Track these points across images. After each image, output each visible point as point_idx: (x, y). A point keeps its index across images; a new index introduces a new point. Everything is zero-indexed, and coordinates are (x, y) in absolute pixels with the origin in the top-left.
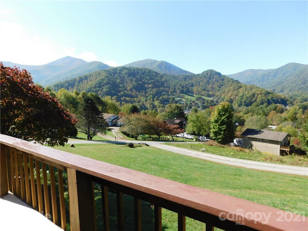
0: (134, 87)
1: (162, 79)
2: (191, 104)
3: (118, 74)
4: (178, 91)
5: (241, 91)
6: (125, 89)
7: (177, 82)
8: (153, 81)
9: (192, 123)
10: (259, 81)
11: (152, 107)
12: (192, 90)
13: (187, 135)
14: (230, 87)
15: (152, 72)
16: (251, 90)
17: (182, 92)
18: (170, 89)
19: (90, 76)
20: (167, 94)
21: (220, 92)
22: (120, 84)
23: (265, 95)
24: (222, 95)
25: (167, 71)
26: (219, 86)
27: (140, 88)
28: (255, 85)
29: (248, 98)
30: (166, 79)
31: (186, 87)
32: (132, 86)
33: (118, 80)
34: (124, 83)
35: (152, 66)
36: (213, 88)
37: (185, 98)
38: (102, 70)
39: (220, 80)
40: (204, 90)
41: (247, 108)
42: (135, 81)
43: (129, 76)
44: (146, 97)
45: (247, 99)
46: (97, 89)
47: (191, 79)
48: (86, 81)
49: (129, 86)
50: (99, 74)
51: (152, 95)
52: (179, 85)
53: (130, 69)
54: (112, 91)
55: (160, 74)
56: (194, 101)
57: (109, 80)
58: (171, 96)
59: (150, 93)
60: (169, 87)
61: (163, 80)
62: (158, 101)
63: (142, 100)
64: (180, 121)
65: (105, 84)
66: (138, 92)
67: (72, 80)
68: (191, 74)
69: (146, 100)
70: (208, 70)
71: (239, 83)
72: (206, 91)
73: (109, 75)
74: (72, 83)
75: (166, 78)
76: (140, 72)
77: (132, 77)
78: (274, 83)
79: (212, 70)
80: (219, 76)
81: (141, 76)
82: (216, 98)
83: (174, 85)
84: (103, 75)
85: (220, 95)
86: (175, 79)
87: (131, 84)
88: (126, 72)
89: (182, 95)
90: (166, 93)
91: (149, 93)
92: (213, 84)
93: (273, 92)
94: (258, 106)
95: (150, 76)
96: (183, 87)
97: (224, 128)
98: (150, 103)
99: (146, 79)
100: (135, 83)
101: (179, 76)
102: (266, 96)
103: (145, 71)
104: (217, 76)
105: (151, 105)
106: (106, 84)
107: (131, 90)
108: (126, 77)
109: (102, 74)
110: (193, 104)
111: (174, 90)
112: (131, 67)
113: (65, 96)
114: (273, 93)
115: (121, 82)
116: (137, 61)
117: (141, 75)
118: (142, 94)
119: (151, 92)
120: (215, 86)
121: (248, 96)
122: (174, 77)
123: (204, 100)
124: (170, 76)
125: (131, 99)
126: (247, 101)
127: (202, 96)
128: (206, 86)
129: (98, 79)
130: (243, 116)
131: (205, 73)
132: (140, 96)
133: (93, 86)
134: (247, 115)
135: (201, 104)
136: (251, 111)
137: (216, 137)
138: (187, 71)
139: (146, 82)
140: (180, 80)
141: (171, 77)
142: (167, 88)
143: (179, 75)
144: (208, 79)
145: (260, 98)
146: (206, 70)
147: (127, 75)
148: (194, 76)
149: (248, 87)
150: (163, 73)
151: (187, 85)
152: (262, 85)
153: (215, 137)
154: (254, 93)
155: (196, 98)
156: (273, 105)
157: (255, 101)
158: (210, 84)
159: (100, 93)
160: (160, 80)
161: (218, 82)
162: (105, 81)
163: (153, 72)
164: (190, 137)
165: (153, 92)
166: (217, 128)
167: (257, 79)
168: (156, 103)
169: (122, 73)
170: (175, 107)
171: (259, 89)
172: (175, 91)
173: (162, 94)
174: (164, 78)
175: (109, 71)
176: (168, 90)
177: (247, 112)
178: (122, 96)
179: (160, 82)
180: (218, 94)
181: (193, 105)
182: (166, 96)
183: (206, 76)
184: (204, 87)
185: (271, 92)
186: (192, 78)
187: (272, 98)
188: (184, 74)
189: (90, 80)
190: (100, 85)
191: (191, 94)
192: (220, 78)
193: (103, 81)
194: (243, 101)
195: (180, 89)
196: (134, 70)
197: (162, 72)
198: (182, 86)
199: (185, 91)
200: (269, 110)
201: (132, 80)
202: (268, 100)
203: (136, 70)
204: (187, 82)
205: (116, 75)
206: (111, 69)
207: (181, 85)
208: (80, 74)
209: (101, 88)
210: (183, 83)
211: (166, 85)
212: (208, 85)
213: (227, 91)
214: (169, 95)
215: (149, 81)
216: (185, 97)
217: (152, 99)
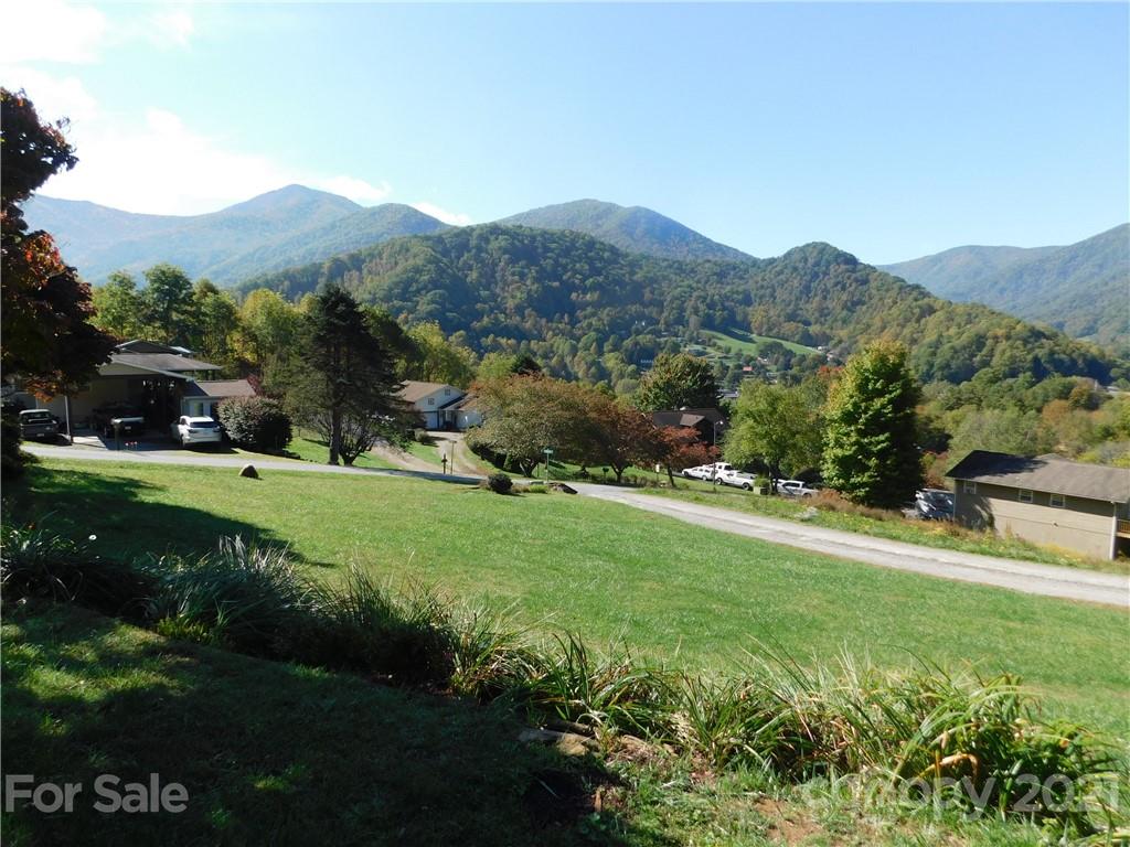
0: (530, 301)
1: (633, 273)
2: (740, 367)
3: (474, 251)
4: (693, 320)
5: (930, 326)
6: (498, 308)
7: (690, 286)
8: (601, 279)
9: (751, 422)
10: (1002, 291)
11: (593, 376)
12: (746, 315)
13: (728, 472)
14: (890, 309)
15: (598, 246)
16: (969, 322)
17: (708, 323)
18: (662, 312)
19: (372, 256)
20: (650, 328)
21: (851, 327)
22: (478, 290)
23: (1025, 342)
24: (858, 337)
25: (653, 244)
26: (849, 304)
27: (555, 304)
28: (985, 303)
29: (956, 352)
30: (652, 275)
31: (722, 305)
32: (525, 296)
33: (474, 275)
34: (493, 285)
35: (598, 226)
36: (823, 313)
37: (720, 348)
38: (416, 236)
39: (854, 285)
40: (791, 318)
41: (956, 388)
42: (536, 280)
43: (512, 262)
44: (573, 337)
45: (952, 358)
46: (397, 303)
47: (741, 278)
48: (355, 273)
49: (513, 297)
50: (405, 249)
51: (597, 330)
52: (699, 297)
53: (518, 235)
54: (448, 314)
55: (627, 255)
56: (752, 359)
57: (441, 271)
58: (665, 336)
59: (590, 325)
60: (660, 305)
61: (638, 277)
62: (617, 354)
63: (558, 348)
64: (701, 418)
65: (425, 287)
66: (544, 321)
67: (305, 270)
68: (744, 260)
69: (574, 351)
70: (808, 245)
71: (925, 295)
72: (799, 322)
73: (439, 256)
74: (305, 280)
75: (648, 272)
76: (554, 246)
77: (523, 263)
78: (1058, 301)
79: (822, 243)
80: (850, 267)
81: (556, 261)
82: (837, 351)
83: (677, 299)
84: (420, 254)
85: (850, 338)
86: (683, 275)
87: (519, 288)
88: (503, 243)
89: (706, 333)
90: (648, 324)
91: (585, 324)
92: (825, 298)
93: (1055, 330)
94: (994, 380)
95: (591, 262)
96: (711, 306)
97: (879, 443)
98: (589, 359)
99: (576, 272)
100: (536, 285)
101: (699, 265)
102: (1029, 346)
103: (573, 242)
104: (843, 267)
105: (593, 370)
106: (430, 286)
107: (519, 310)
108: (502, 264)
109: (414, 250)
110: (749, 369)
111: (680, 314)
112: (521, 227)
113: (269, 314)
114: (1056, 335)
115: (484, 281)
116: (542, 206)
117: (559, 255)
118: (559, 328)
119: (594, 321)
120: (830, 306)
121: (957, 343)
122: (680, 269)
123: (790, 354)
124: (665, 264)
125: (519, 343)
126: (954, 364)
127: (783, 342)
128: (796, 305)
129: (399, 269)
130: (938, 417)
131: (796, 257)
132: (551, 333)
133: (380, 294)
134: (954, 412)
135: (777, 371)
136: (969, 400)
137: (848, 480)
138: (730, 245)
139: (577, 281)
140: (703, 281)
141: (670, 266)
142: (650, 309)
143: (700, 261)
144: (808, 278)
145: (1004, 351)
146: (801, 244)
147: (507, 256)
148: (753, 266)
149: (960, 310)
150: (637, 252)
151: (727, 298)
152: (1014, 307)
153: (841, 481)
154: (982, 332)
155: (762, 348)
156: (1056, 381)
157: (986, 364)
158: (816, 295)
159: (406, 318)
160: (627, 275)
161: (844, 288)
162: (426, 278)
163: (603, 246)
164: (738, 478)
165: (600, 319)
166: (852, 445)
167: (996, 283)
168: (611, 361)
169: (490, 247)
170: (683, 367)
171: (1003, 319)
172: (681, 320)
173: (634, 327)
174: (641, 268)
175: (440, 240)
176: (654, 315)
177: (953, 401)
178: (486, 332)
179: (627, 284)
180: (843, 333)
181: (747, 372)
182: (649, 336)
183: (801, 265)
184: (792, 307)
185: (1046, 333)
186: (746, 271)
187: (1052, 353)
188: (717, 259)
189: (370, 272)
190: (405, 290)
191: (740, 332)
192: (854, 276)
193: (418, 276)
194: (938, 361)
195: (701, 313)
196: (533, 238)
197: (636, 250)
198: (708, 301)
199: (717, 322)
200: (1040, 398)
201: (522, 276)
202: (1036, 360)
203: (539, 238)
204: (729, 288)
205: (466, 255)
206: (446, 234)
207: (705, 298)
208: (335, 249)
209: (410, 300)
210: (713, 291)
211: (647, 295)
212: (808, 302)
213: (877, 323)
214: (658, 334)
215: (586, 278)
216: (720, 343)
217: (594, 344)
